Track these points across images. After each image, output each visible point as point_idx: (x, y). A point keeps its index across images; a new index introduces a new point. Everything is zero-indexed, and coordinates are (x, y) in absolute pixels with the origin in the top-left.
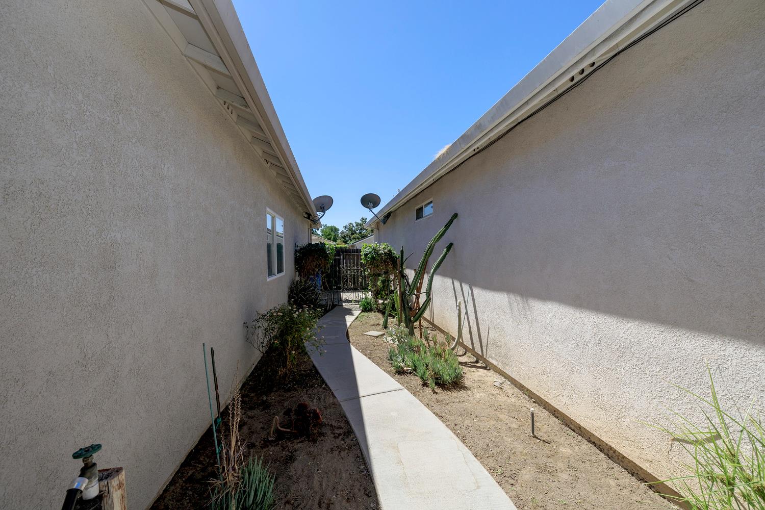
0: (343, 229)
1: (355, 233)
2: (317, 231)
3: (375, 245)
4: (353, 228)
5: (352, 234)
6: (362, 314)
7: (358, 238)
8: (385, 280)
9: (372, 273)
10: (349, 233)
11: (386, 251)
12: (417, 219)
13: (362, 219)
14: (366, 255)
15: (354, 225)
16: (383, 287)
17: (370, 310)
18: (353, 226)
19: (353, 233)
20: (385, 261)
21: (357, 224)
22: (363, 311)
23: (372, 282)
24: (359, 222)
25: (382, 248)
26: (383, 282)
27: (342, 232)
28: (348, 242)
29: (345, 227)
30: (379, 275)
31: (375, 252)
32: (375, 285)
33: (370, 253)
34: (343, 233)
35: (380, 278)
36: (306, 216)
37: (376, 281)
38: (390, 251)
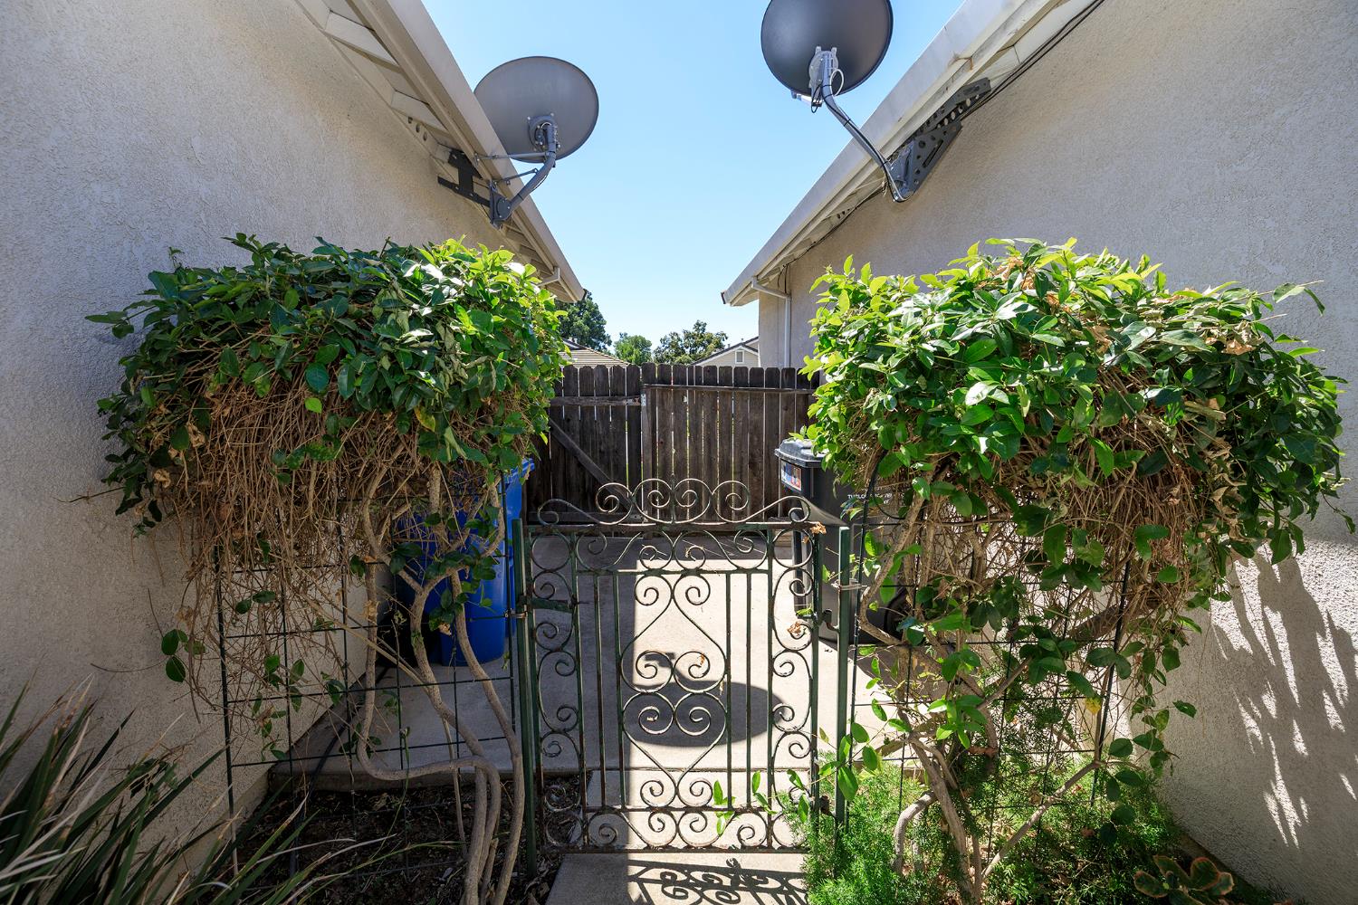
0: (660, 345)
1: (684, 351)
2: (607, 346)
4: (679, 343)
5: (678, 354)
10: (671, 352)
13: (698, 324)
15: (682, 336)
18: (679, 340)
19: (679, 351)
21: (688, 336)
24: (692, 330)
29: (663, 341)
34: (659, 351)
36: (453, 175)
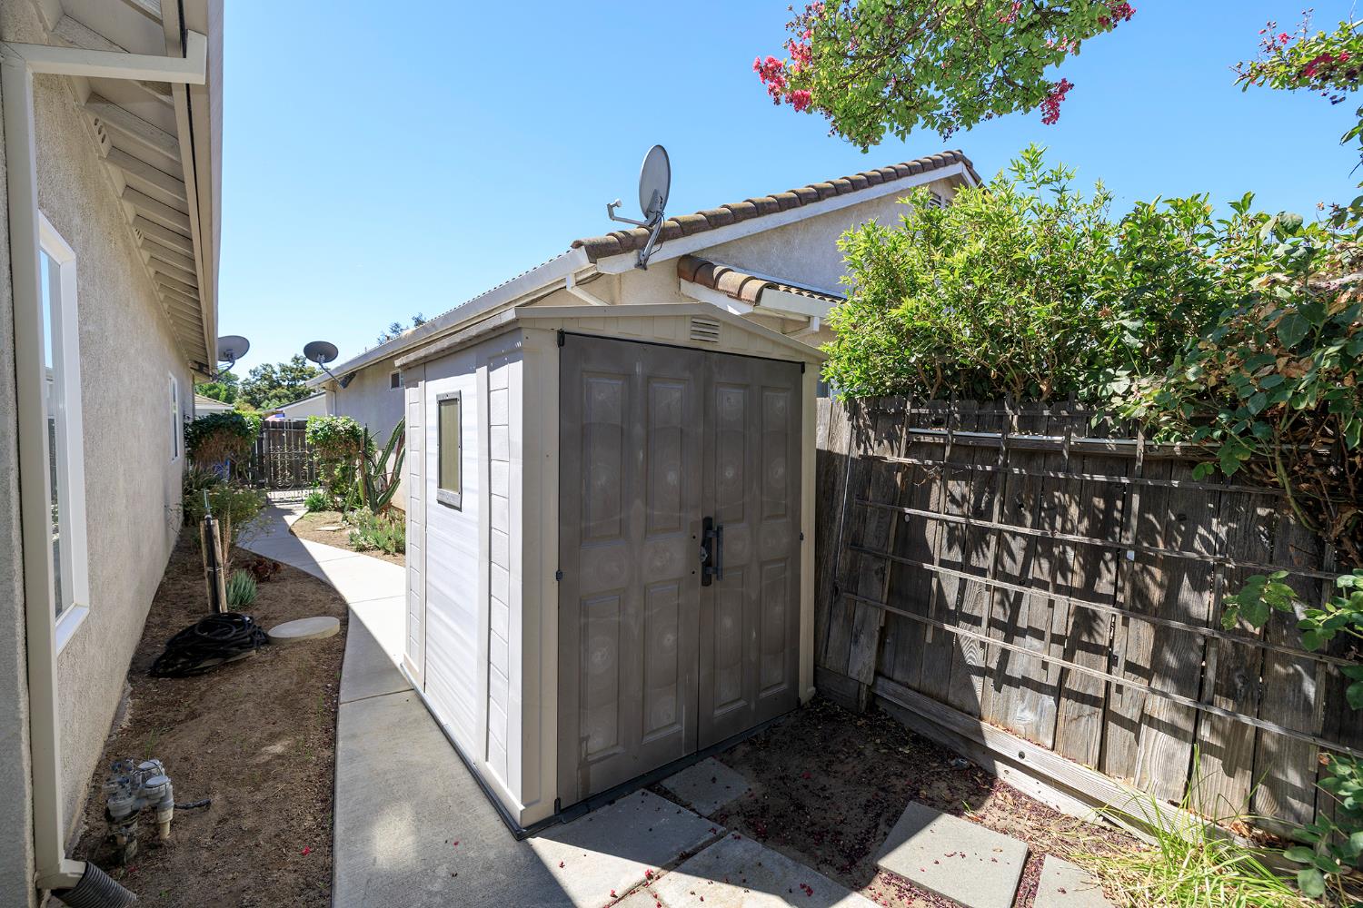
0: (250, 377)
1: (280, 385)
3: (329, 419)
4: (274, 376)
5: (272, 387)
6: (310, 514)
7: (286, 396)
8: (347, 467)
9: (325, 457)
10: (263, 384)
11: (347, 427)
12: (393, 387)
14: (315, 432)
15: (277, 369)
16: (344, 477)
17: (323, 509)
18: (274, 372)
19: (274, 385)
20: (346, 442)
21: (284, 369)
22: (310, 511)
23: (325, 470)
24: (288, 363)
25: (342, 423)
26: (343, 470)
27: (245, 383)
28: (263, 405)
29: (253, 372)
30: (337, 461)
31: (329, 429)
32: (329, 475)
33: (322, 429)
34: (248, 384)
35: (339, 465)
37: (333, 468)
38: (353, 427)
